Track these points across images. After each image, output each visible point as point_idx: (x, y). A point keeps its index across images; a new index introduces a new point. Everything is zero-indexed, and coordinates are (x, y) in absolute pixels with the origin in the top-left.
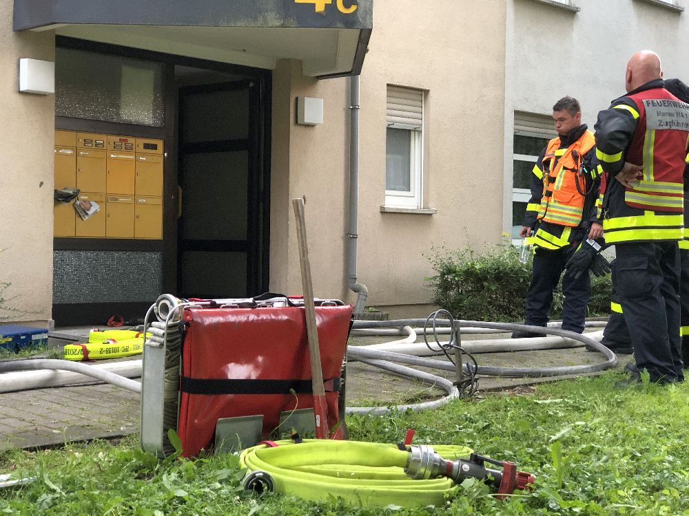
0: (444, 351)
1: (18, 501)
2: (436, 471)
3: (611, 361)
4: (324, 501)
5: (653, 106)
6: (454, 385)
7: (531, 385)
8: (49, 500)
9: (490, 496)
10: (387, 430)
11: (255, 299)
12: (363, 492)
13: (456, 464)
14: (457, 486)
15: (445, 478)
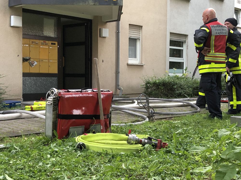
0: (144, 106)
1: (5, 152)
2: (137, 142)
3: (198, 110)
4: (101, 151)
5: (214, 27)
6: (147, 117)
7: (172, 117)
8: (14, 152)
9: (153, 150)
10: (124, 130)
11: (82, 90)
12: (114, 149)
13: (143, 140)
14: (143, 147)
15: (140, 144)
